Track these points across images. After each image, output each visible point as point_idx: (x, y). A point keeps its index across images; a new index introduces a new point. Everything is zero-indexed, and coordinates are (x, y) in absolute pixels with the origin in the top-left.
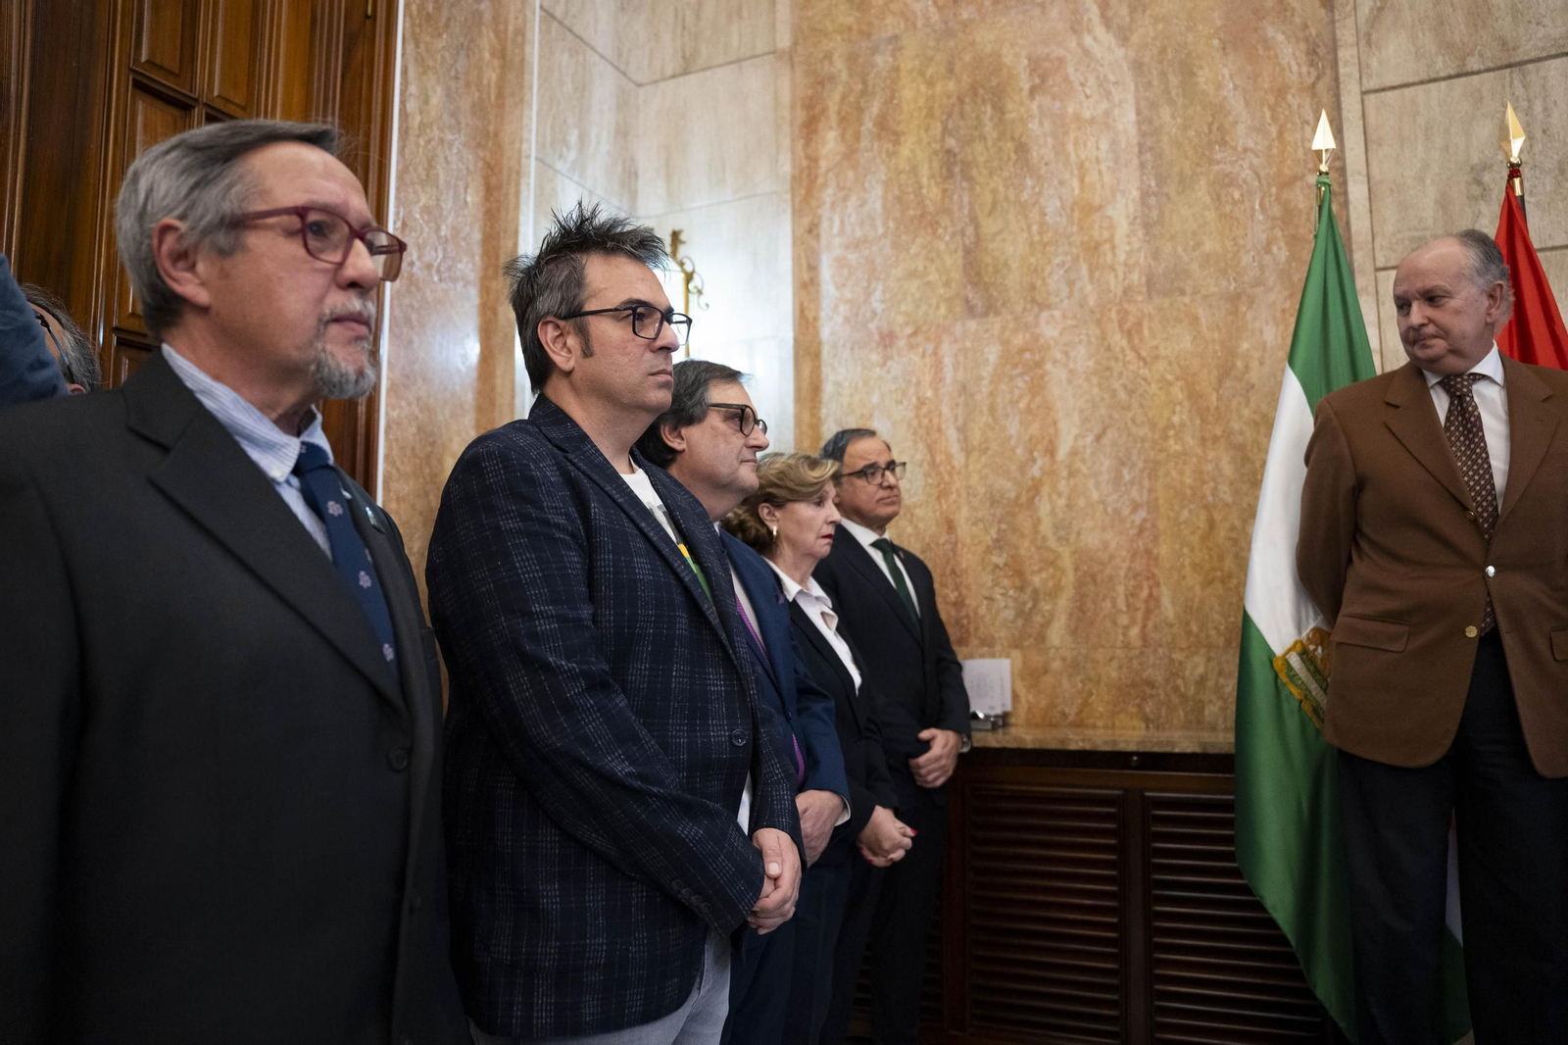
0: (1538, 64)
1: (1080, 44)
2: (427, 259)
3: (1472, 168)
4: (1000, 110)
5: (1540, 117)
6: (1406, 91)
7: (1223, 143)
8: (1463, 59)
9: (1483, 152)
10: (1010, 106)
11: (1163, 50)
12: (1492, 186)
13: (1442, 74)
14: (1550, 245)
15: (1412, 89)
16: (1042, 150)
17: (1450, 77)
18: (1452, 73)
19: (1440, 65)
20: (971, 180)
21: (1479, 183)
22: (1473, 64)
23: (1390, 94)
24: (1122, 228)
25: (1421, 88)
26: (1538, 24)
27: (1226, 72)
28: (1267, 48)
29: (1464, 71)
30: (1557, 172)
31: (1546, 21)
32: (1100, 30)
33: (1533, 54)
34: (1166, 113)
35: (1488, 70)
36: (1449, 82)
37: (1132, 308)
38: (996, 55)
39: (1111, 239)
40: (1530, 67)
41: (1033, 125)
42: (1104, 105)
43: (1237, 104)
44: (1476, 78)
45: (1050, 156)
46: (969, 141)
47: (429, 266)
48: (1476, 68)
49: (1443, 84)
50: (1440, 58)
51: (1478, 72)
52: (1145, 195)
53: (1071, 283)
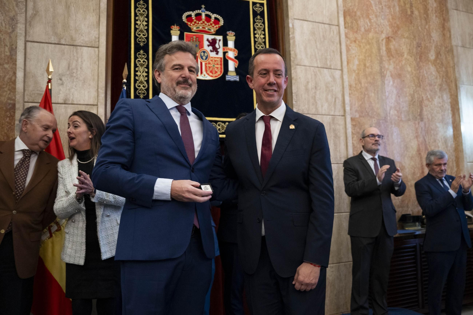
0: (81, 47)
3: (59, 75)
5: (80, 63)
6: (41, 44)
8: (60, 39)
9: (63, 70)
12: (65, 81)
13: (53, 42)
14: (79, 103)
15: (43, 44)
17: (55, 44)
18: (56, 42)
19: (53, 39)
21: (61, 79)
22: (63, 42)
23: (36, 44)
25: (46, 45)
26: (82, 35)
29: (60, 43)
30: (83, 81)
31: (84, 35)
33: (79, 44)
35: (67, 45)
36: (55, 45)
40: (79, 47)
44: (63, 46)
48: (63, 43)
49: (53, 45)
50: (53, 37)
51: (64, 45)
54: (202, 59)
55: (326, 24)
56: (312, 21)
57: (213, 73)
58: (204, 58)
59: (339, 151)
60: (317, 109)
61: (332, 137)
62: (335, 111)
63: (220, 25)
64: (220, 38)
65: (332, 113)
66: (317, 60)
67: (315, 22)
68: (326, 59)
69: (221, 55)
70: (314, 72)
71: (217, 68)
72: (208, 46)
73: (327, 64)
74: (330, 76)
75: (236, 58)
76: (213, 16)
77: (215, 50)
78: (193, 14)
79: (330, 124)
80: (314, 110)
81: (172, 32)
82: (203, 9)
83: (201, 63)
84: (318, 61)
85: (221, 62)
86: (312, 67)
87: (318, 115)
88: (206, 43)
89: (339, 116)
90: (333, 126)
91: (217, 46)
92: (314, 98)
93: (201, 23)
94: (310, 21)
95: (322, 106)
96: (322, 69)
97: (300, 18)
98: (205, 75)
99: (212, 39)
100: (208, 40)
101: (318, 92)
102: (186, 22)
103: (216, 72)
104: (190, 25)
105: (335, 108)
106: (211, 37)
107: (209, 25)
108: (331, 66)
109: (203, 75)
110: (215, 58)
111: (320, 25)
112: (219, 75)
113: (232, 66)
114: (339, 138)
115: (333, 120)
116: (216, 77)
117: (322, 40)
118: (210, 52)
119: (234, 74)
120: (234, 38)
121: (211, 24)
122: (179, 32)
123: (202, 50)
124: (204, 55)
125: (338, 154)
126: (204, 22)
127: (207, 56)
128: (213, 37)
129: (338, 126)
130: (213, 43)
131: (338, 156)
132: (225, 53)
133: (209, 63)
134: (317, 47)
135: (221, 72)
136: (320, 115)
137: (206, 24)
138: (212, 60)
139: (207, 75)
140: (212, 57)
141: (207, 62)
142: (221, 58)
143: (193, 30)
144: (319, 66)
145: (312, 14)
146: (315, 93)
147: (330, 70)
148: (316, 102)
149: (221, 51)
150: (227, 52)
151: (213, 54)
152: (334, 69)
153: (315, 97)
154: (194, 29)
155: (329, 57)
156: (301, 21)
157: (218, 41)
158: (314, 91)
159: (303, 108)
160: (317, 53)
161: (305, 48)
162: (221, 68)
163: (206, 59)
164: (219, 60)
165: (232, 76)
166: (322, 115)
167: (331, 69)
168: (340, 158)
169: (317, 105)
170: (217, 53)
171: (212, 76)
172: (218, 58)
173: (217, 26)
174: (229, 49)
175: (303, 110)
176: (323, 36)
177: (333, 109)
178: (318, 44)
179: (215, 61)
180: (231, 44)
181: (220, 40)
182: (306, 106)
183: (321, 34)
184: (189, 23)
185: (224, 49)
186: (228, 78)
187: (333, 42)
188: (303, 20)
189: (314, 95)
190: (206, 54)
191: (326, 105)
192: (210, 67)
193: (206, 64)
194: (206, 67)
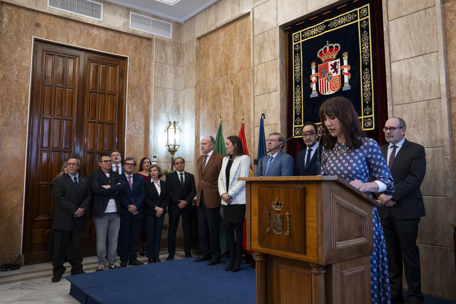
1: (228, 85)
2: (133, 132)
4: (219, 97)
7: (242, 104)
10: (220, 96)
11: (236, 86)
16: (223, 104)
17: (263, 94)
20: (216, 109)
22: (266, 93)
24: (231, 118)
25: (260, 96)
27: (243, 91)
28: (247, 87)
32: (230, 83)
34: (236, 97)
37: (231, 132)
38: (219, 87)
39: (230, 120)
41: (222, 100)
42: (230, 96)
43: (244, 97)
45: (224, 106)
46: (216, 102)
47: (134, 133)
52: (234, 112)
53: (225, 128)
54: (328, 80)
55: (421, 10)
56: (406, 15)
57: (334, 88)
58: (329, 79)
59: (435, 134)
60: (411, 98)
61: (427, 122)
62: (430, 95)
63: (338, 51)
64: (338, 60)
65: (428, 98)
66: (411, 51)
67: (410, 14)
68: (421, 46)
69: (339, 73)
70: (408, 63)
71: (337, 83)
72: (332, 69)
73: (422, 51)
74: (425, 62)
75: (349, 72)
76: (334, 45)
77: (336, 71)
78: (322, 50)
79: (424, 109)
80: (408, 99)
81: (312, 67)
82: (328, 44)
83: (327, 83)
84: (413, 51)
85: (339, 78)
86: (407, 59)
87: (413, 103)
88: (330, 67)
89: (436, 99)
90: (428, 111)
91: (337, 67)
92: (408, 88)
93: (326, 55)
94: (404, 16)
95: (416, 94)
96: (416, 58)
97: (395, 18)
98: (330, 91)
99: (334, 63)
100: (331, 65)
101: (412, 82)
102: (319, 57)
103: (337, 87)
104: (322, 58)
105: (430, 92)
106: (332, 62)
107: (332, 54)
108: (426, 51)
109: (329, 91)
110: (336, 76)
111: (414, 14)
112: (338, 88)
113: (346, 79)
114: (435, 121)
115: (428, 105)
116: (337, 90)
117: (417, 29)
118: (332, 73)
119: (348, 85)
120: (347, 56)
121: (333, 52)
122: (315, 66)
123: (328, 74)
124: (329, 77)
125: (433, 138)
126: (328, 53)
127: (331, 76)
128: (334, 61)
129: (434, 110)
130: (334, 66)
131: (434, 140)
132: (341, 71)
133: (332, 82)
134: (411, 38)
135: (339, 86)
136: (415, 102)
137: (330, 54)
138: (334, 79)
139: (331, 91)
140: (334, 77)
141: (331, 81)
142: (339, 75)
143: (323, 62)
144: (413, 56)
145: (406, 8)
146: (409, 82)
147: (425, 56)
148: (410, 92)
149: (339, 70)
150: (343, 69)
151: (335, 75)
152: (430, 53)
153: (409, 86)
154: (323, 60)
155: (424, 43)
156: (396, 20)
157: (337, 63)
158: (408, 82)
159: (398, 100)
160: (411, 44)
161: (400, 44)
162: (340, 83)
163: (330, 79)
164: (338, 77)
165: (347, 87)
166: (416, 102)
167: (427, 54)
168: (436, 141)
169: (411, 94)
170: (337, 73)
171: (334, 91)
172: (337, 76)
173: (337, 52)
174: (344, 67)
175: (398, 101)
176: (418, 24)
177: (428, 94)
178: (412, 35)
179: (336, 79)
180: (345, 62)
181: (338, 62)
182: (401, 98)
183: (416, 23)
184: (321, 57)
185: (341, 68)
186: (344, 89)
187: (429, 26)
188: (398, 18)
189: (408, 85)
190: (330, 76)
191: (420, 92)
192: (333, 84)
193: (330, 83)
194: (330, 85)
